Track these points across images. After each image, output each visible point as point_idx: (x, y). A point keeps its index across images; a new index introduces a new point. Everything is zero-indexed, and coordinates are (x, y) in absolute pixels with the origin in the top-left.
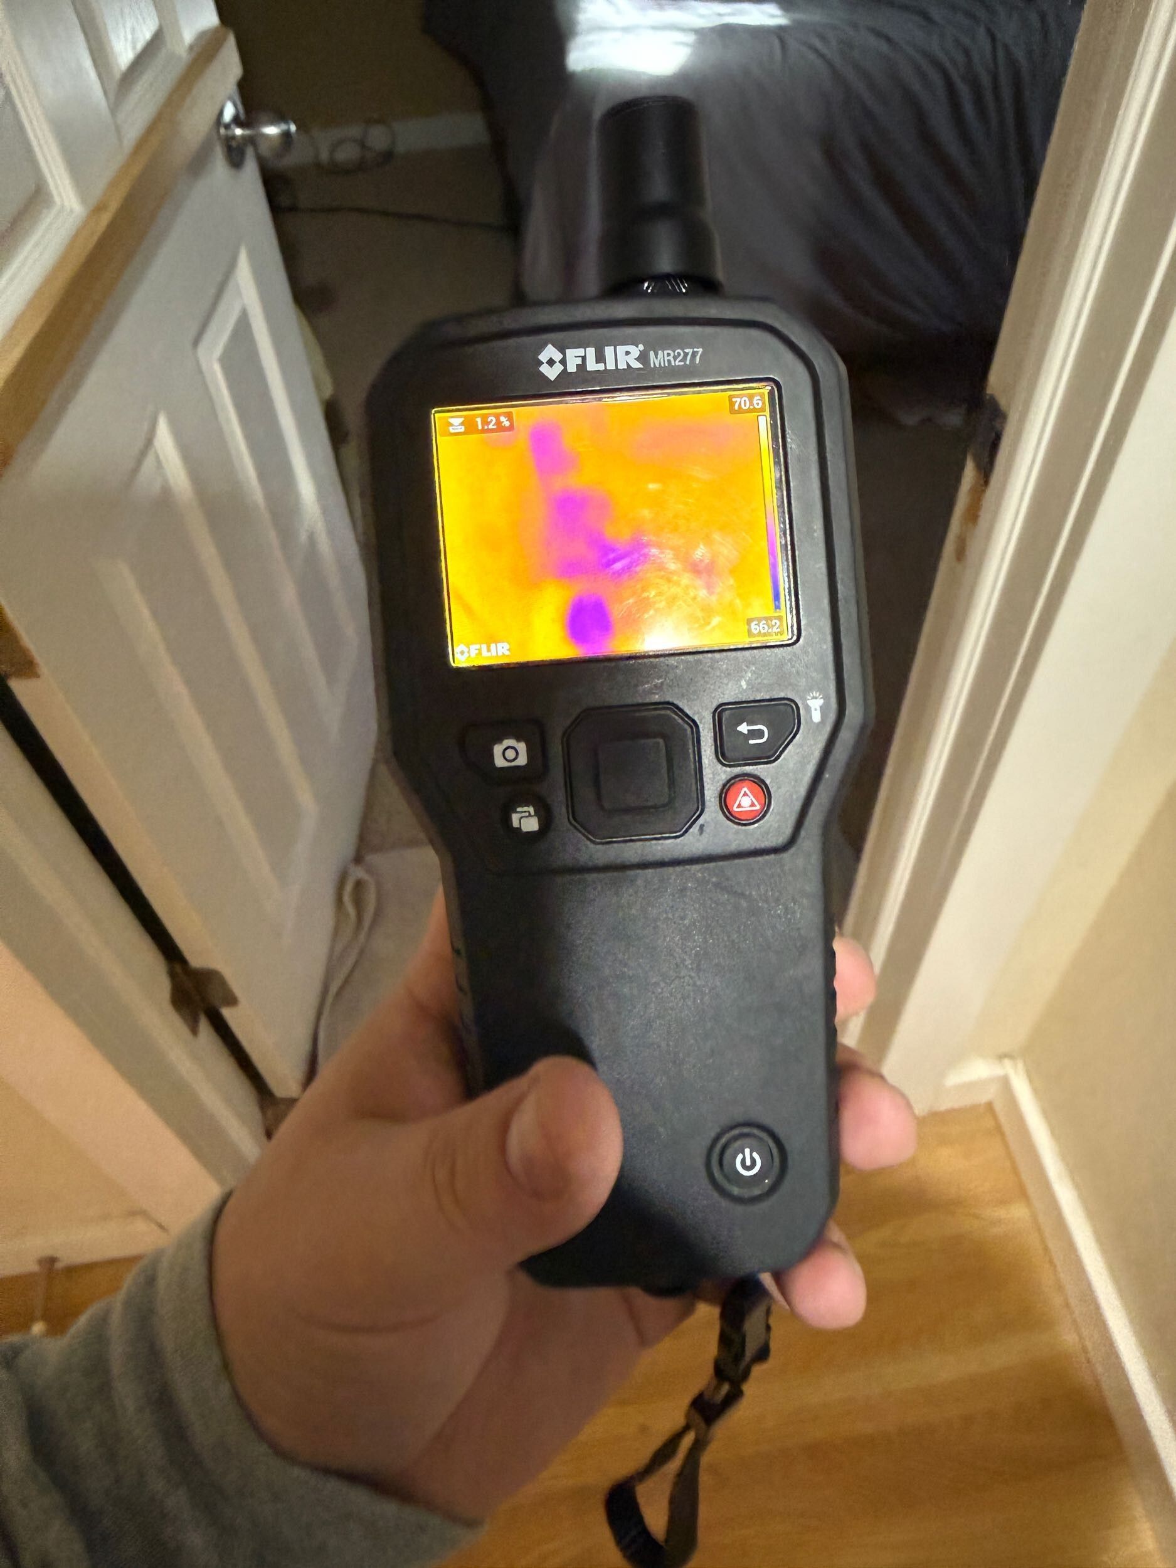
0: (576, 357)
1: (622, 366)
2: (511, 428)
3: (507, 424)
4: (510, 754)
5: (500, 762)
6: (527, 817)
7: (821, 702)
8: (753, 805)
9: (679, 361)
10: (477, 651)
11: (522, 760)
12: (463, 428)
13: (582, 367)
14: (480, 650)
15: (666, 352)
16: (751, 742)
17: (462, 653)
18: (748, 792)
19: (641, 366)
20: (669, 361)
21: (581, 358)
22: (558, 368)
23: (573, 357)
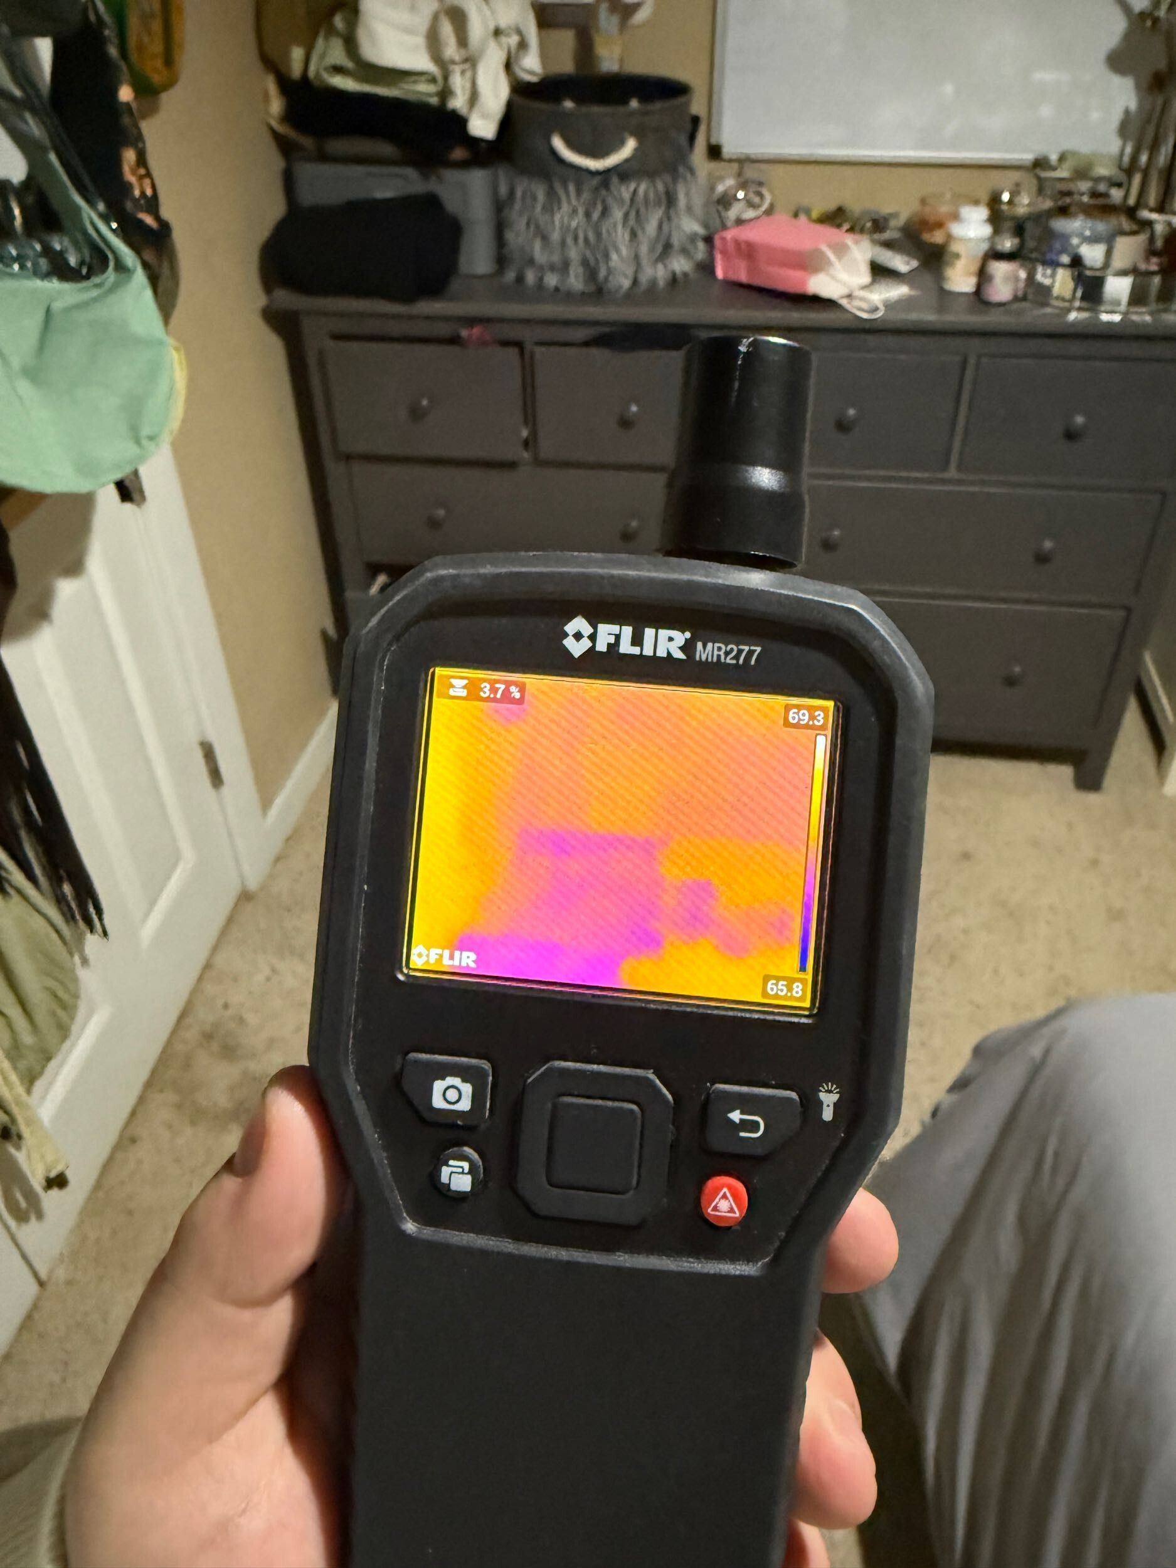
0: (609, 634)
1: (661, 653)
2: (521, 701)
3: (517, 695)
4: (452, 1095)
5: (438, 1102)
6: (459, 1173)
7: (835, 1097)
8: (732, 1210)
9: (731, 659)
10: (437, 957)
11: (465, 1105)
12: (465, 691)
13: (613, 647)
14: (441, 956)
15: (717, 645)
16: (742, 1134)
17: (420, 955)
18: (728, 1195)
19: (684, 657)
20: (719, 656)
21: (614, 636)
22: (586, 644)
23: (606, 633)
